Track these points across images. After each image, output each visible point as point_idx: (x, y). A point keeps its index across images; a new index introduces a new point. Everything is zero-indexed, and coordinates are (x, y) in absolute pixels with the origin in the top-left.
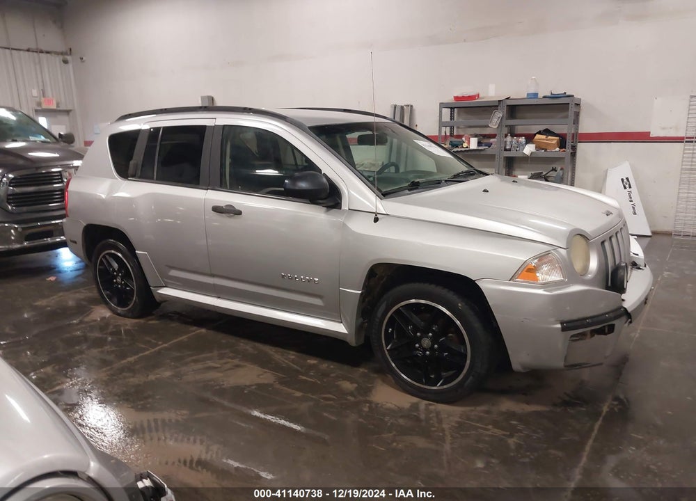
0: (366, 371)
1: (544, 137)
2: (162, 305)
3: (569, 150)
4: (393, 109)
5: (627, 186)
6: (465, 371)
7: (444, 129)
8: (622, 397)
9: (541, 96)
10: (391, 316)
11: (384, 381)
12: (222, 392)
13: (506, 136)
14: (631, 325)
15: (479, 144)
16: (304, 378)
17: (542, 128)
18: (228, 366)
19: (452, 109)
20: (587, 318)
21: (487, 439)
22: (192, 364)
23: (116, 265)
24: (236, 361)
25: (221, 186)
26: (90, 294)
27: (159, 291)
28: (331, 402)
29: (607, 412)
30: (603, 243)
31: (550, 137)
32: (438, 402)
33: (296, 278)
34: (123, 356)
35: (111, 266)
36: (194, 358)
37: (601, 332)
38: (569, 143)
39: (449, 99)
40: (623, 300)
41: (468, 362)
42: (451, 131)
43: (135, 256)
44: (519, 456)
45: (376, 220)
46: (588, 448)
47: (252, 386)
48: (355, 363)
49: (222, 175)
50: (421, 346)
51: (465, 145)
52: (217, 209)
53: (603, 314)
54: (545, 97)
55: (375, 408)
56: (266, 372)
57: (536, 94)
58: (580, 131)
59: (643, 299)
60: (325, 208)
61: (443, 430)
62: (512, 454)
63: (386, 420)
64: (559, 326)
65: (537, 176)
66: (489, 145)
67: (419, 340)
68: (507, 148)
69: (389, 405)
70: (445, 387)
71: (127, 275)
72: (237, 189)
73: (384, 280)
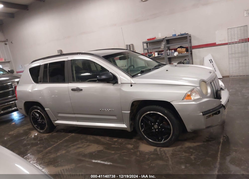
0: (135, 140)
1: (180, 49)
2: (57, 127)
3: (190, 52)
4: (126, 46)
5: (211, 62)
6: (171, 135)
7: (145, 51)
8: (225, 135)
9: (177, 35)
10: (142, 119)
11: (143, 143)
12: (85, 156)
13: (167, 50)
14: (225, 110)
15: (158, 54)
16: (114, 146)
17: (179, 46)
18: (85, 146)
19: (147, 43)
20: (211, 110)
21: (183, 157)
22: (72, 147)
23: (38, 115)
24: (88, 144)
25: (73, 82)
26: (29, 127)
27: (55, 122)
28: (125, 153)
29: (222, 142)
30: (211, 83)
31: (182, 49)
32: (163, 147)
33: (105, 110)
34: (46, 148)
35: (36, 116)
36: (72, 144)
37: (216, 114)
38: (189, 50)
39: (145, 40)
40: (221, 102)
41: (172, 131)
42: (148, 51)
43: (45, 111)
44: (196, 162)
45: (131, 86)
46: (219, 155)
47: (96, 151)
48: (131, 138)
49: (73, 77)
50: (154, 128)
51: (153, 55)
52: (73, 90)
53: (215, 108)
54: (178, 35)
55: (141, 153)
56: (99, 146)
57: (175, 35)
58: (192, 46)
59: (227, 100)
60: (112, 84)
61: (167, 157)
62: (193, 162)
63: (146, 156)
64: (202, 114)
65: (180, 63)
66: (162, 54)
67: (153, 126)
68: (168, 54)
69: (146, 151)
70: (165, 141)
71: (42, 118)
72: (80, 82)
73: (137, 106)
